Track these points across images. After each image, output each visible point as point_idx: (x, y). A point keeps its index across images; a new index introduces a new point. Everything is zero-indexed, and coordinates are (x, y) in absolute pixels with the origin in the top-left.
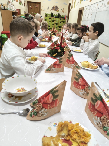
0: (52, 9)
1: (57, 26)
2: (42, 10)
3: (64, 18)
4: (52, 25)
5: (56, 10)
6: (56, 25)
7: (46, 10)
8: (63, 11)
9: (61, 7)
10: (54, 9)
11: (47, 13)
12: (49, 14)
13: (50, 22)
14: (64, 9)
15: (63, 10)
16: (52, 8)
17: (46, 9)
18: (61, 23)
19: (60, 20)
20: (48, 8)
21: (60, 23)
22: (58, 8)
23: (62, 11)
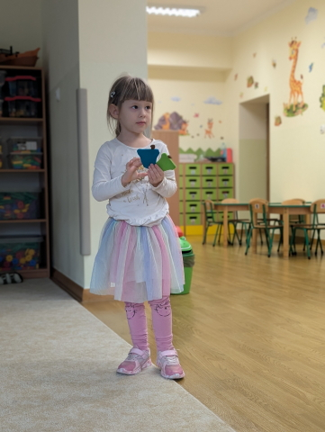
0: (159, 129)
1: (197, 197)
3: (223, 160)
8: (208, 132)
9: (197, 115)
10: (166, 127)
14: (210, 123)
15: (206, 127)
18: (211, 184)
19: (208, 172)
21: (206, 184)
22: (185, 122)
23: (202, 132)
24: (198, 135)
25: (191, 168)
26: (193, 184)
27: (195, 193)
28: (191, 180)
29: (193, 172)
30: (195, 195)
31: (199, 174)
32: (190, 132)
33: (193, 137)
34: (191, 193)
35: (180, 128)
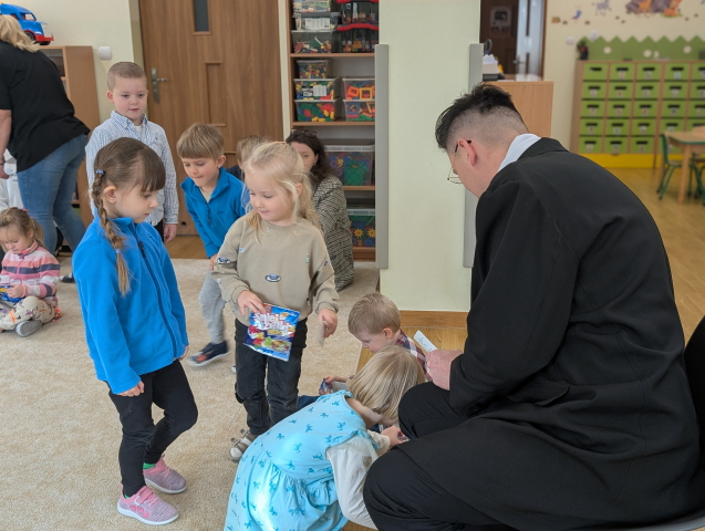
0: (633, 8)
1: (678, 112)
2: (556, 20)
4: (641, 112)
5: (657, 10)
6: (669, 112)
7: (583, 18)
10: (646, 5)
11: (591, 33)
12: (609, 38)
13: (623, 94)
17: (589, 12)
20: (605, 3)
21: (697, 94)
24: (696, 15)
25: (675, 69)
26: (676, 93)
27: (677, 106)
28: (672, 88)
29: (678, 75)
30: (677, 110)
31: (686, 77)
32: (682, 12)
33: (687, 19)
34: (671, 106)
35: (668, 6)
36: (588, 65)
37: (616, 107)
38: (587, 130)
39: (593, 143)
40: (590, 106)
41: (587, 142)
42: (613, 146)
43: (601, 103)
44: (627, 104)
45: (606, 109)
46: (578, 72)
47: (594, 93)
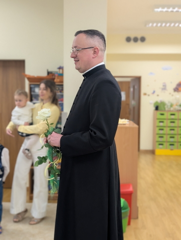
0: (176, 90)
2: (145, 94)
7: (156, 94)
10: (180, 89)
11: (159, 99)
13: (174, 125)
16: (174, 86)
17: (159, 92)
20: (164, 88)
36: (159, 113)
37: (171, 130)
38: (160, 139)
39: (162, 144)
40: (160, 129)
41: (160, 144)
42: (171, 146)
43: (165, 128)
44: (176, 129)
45: (167, 131)
46: (155, 116)
47: (161, 124)
